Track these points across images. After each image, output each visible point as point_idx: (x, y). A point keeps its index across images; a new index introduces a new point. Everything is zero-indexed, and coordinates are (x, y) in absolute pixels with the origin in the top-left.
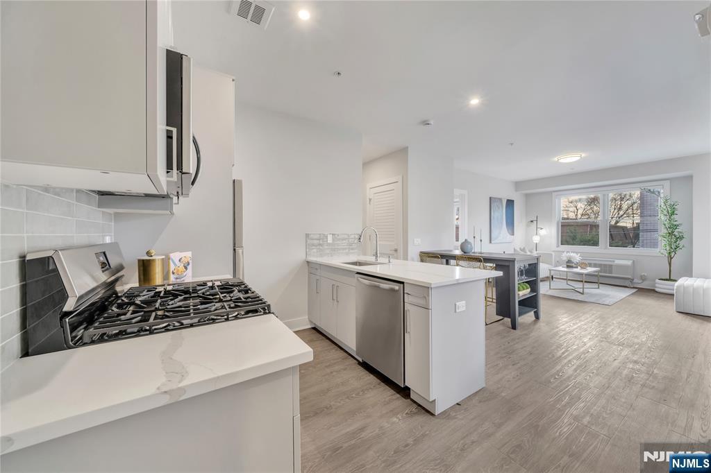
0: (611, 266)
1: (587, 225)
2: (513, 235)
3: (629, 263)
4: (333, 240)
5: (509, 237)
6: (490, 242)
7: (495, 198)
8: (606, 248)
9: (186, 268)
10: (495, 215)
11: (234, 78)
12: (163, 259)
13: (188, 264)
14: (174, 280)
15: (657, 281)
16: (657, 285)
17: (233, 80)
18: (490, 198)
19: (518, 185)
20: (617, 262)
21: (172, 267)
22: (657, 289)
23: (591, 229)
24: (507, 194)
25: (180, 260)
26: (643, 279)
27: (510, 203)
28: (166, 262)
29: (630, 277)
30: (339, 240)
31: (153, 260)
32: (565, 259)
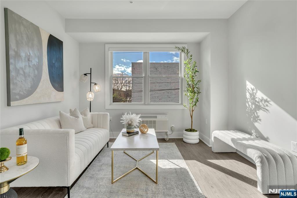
5: (54, 94)
6: (12, 103)
16: (184, 136)
22: (184, 140)
32: (125, 123)
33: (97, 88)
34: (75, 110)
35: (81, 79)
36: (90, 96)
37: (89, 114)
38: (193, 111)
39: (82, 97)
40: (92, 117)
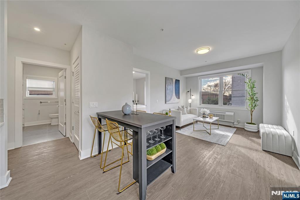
0: (224, 115)
1: (214, 95)
2: (179, 99)
3: (232, 114)
5: (177, 100)
6: (166, 103)
7: (168, 78)
8: (222, 106)
10: (169, 87)
15: (246, 124)
16: (245, 126)
18: (166, 78)
19: (182, 72)
20: (227, 113)
22: (245, 129)
23: (215, 96)
24: (175, 76)
26: (239, 122)
27: (177, 81)
29: (233, 122)
32: (202, 112)
33: (193, 97)
34: (183, 106)
35: (187, 94)
36: (190, 101)
37: (189, 108)
38: (252, 112)
39: (187, 101)
40: (190, 109)
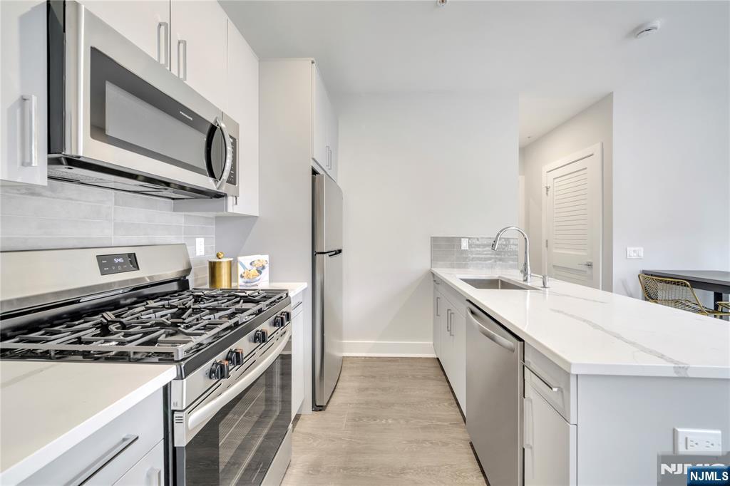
4: (470, 245)
9: (260, 272)
11: (313, 59)
12: (230, 262)
13: (263, 268)
14: (243, 284)
17: (313, 63)
21: (241, 270)
25: (251, 264)
28: (232, 265)
30: (478, 246)
31: (220, 262)
